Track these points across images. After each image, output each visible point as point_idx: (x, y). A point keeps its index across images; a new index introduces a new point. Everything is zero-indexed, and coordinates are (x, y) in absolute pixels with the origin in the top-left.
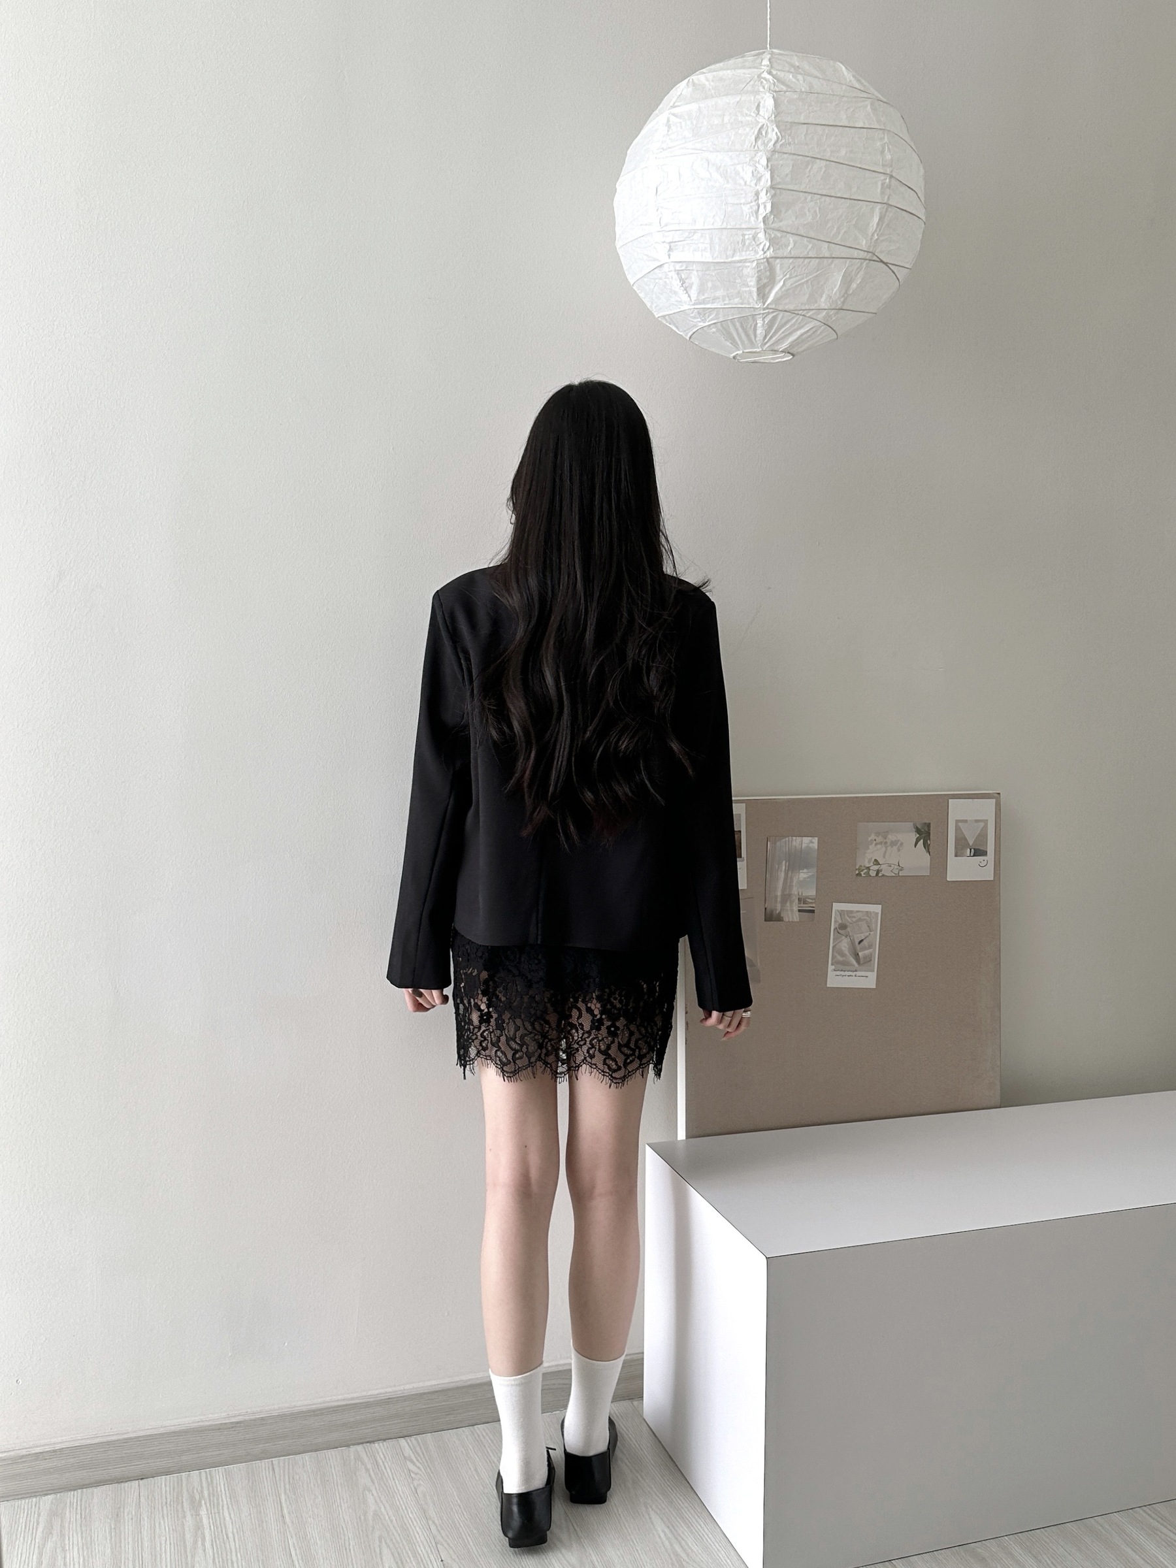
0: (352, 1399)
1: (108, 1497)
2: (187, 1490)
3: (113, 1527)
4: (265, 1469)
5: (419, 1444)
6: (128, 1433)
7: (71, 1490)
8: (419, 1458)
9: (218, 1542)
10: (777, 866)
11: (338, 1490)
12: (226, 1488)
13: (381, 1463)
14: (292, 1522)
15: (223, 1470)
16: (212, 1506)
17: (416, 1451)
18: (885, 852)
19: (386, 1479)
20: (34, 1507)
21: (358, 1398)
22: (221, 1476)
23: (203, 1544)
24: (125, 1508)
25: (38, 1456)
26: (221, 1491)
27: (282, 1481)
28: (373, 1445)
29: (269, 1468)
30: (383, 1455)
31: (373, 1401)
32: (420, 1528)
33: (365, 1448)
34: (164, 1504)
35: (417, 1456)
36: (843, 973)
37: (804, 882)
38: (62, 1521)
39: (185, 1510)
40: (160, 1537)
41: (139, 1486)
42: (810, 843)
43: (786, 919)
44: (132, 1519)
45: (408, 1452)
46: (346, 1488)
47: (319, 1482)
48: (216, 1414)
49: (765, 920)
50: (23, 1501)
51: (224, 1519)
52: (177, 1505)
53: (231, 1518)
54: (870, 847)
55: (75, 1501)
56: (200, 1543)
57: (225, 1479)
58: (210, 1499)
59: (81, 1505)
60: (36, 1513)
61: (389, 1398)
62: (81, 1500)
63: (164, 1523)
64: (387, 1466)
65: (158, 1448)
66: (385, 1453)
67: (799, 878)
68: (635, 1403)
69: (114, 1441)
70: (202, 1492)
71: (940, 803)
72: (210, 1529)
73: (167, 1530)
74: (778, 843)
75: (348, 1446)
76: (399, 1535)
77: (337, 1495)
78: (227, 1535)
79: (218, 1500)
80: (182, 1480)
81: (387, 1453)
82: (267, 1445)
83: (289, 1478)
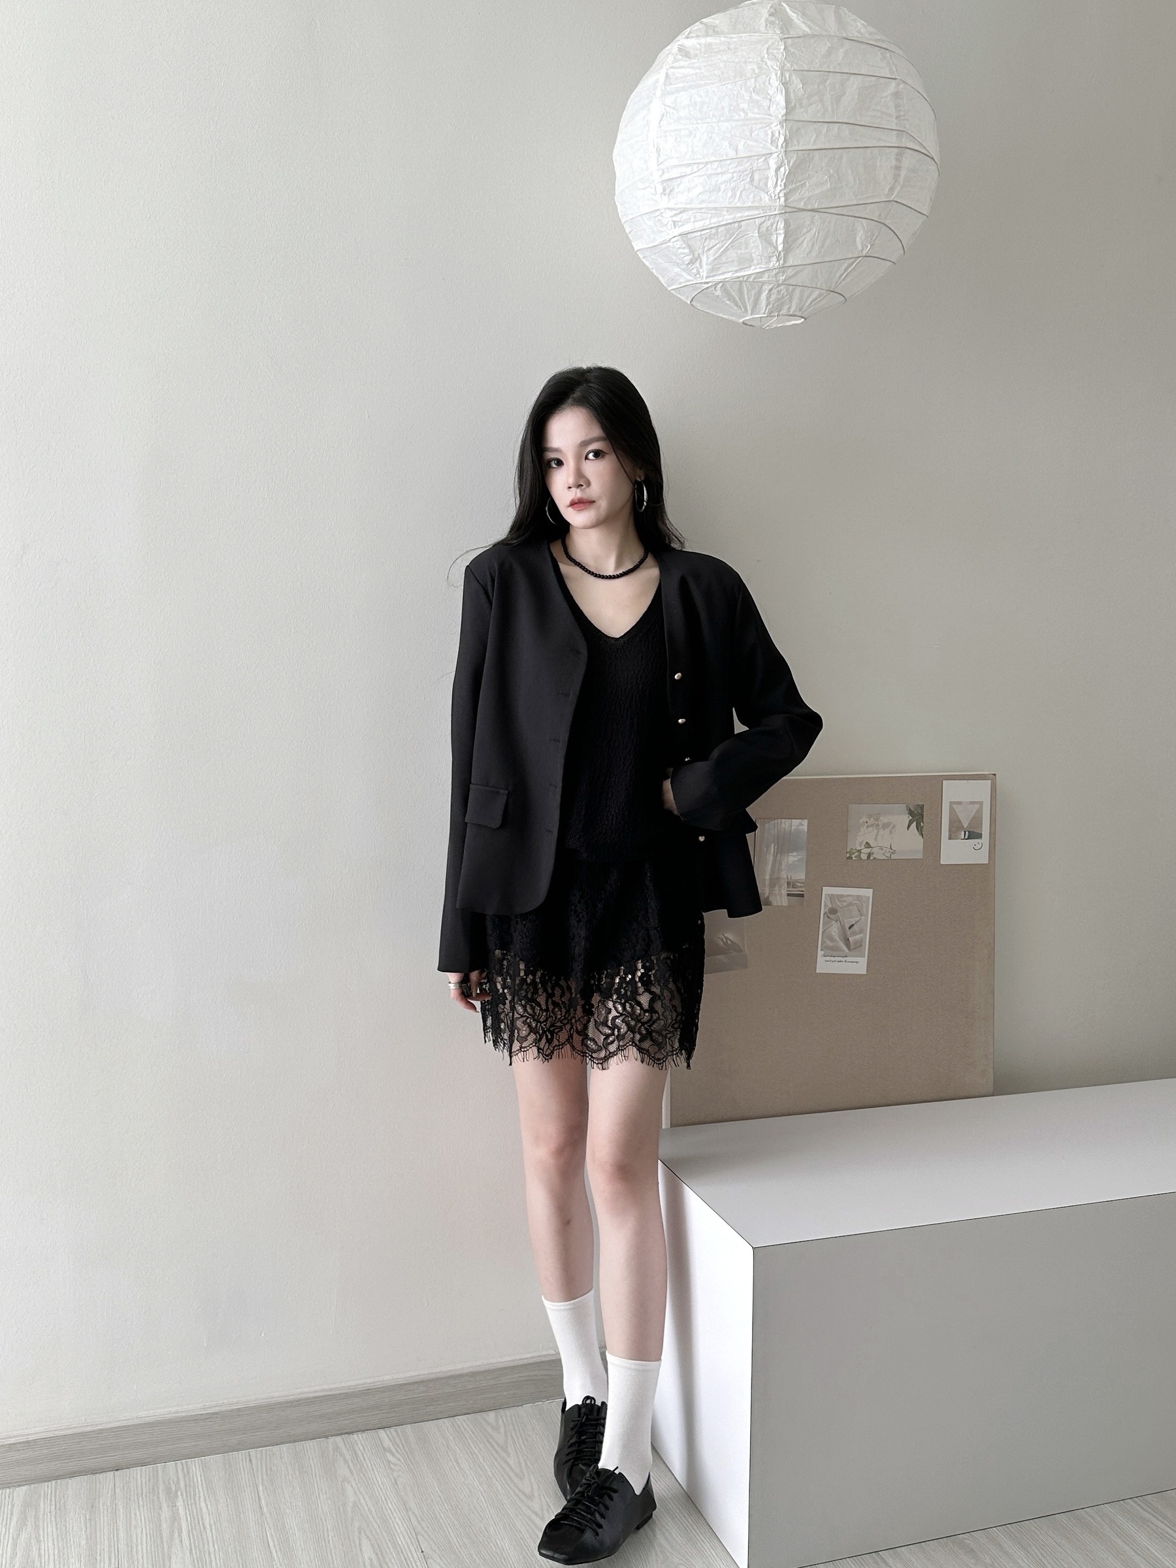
0: (331, 1390)
1: (83, 1488)
2: (164, 1482)
3: (88, 1518)
4: (242, 1461)
5: (398, 1435)
6: (103, 1424)
7: (44, 1482)
8: (399, 1450)
9: (195, 1533)
10: (765, 849)
11: (317, 1481)
12: (203, 1481)
13: (360, 1455)
14: (271, 1514)
15: (200, 1461)
16: (189, 1499)
17: (395, 1442)
18: (878, 835)
19: (366, 1471)
20: (7, 1498)
21: (336, 1389)
22: (197, 1468)
23: (180, 1535)
24: (101, 1499)
26: (197, 1482)
27: (260, 1473)
28: (351, 1436)
29: (246, 1459)
30: (362, 1445)
31: (352, 1392)
32: (400, 1519)
33: (343, 1439)
34: (140, 1495)
35: (396, 1447)
36: (833, 959)
37: (793, 866)
38: (36, 1513)
39: (161, 1501)
40: (136, 1527)
41: (114, 1476)
42: (800, 825)
43: (774, 904)
44: (107, 1510)
45: (387, 1443)
46: (325, 1479)
47: (297, 1473)
48: (190, 1405)
51: (201, 1510)
52: (153, 1496)
53: (208, 1509)
54: (862, 829)
55: (49, 1492)
56: (176, 1535)
57: (201, 1470)
58: (186, 1490)
59: (56, 1495)
60: (11, 1502)
61: (369, 1389)
62: (55, 1491)
63: (140, 1515)
64: (366, 1457)
65: (132, 1439)
66: (364, 1444)
67: (789, 861)
69: (88, 1432)
70: (178, 1483)
71: (934, 784)
72: (187, 1520)
73: (143, 1521)
74: (767, 826)
75: (327, 1437)
76: (379, 1527)
77: (316, 1486)
78: (203, 1525)
79: (194, 1491)
80: (157, 1472)
81: (366, 1446)
82: (245, 1435)
83: (266, 1469)
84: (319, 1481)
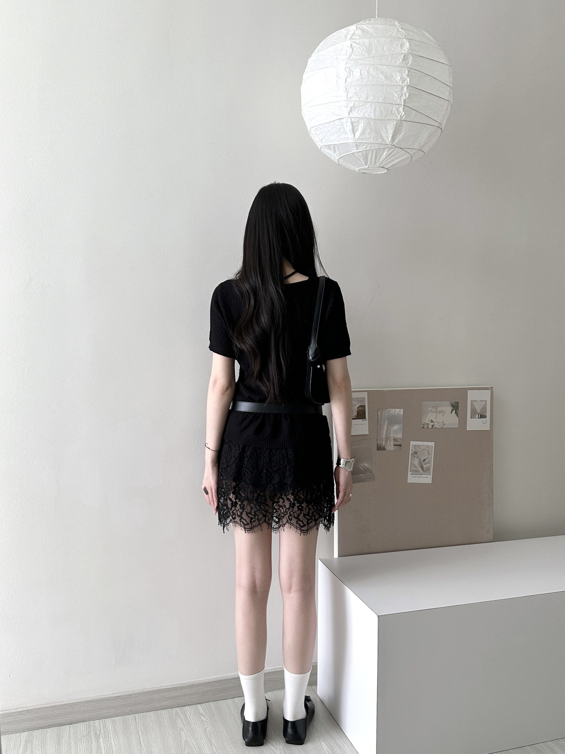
1: (54, 733)
2: (94, 730)
3: (57, 748)
4: (131, 719)
5: (207, 707)
6: (65, 701)
7: (36, 730)
8: (207, 714)
10: (383, 423)
12: (113, 729)
13: (188, 717)
14: (145, 745)
15: (111, 720)
16: (105, 738)
17: (206, 711)
18: (436, 416)
19: (191, 724)
20: (18, 738)
22: (110, 723)
24: (63, 739)
25: (20, 713)
26: (110, 730)
27: (140, 725)
28: (184, 708)
29: (133, 719)
30: (189, 712)
31: (184, 686)
32: (207, 748)
33: (180, 709)
34: (82, 736)
36: (415, 476)
37: (396, 431)
38: (32, 745)
39: (92, 739)
40: (80, 752)
41: (70, 727)
42: (399, 412)
43: (388, 449)
44: (66, 744)
45: (201, 711)
46: (171, 729)
47: (158, 726)
48: (107, 692)
49: (377, 450)
50: (13, 735)
51: (112, 744)
52: (88, 737)
53: (115, 743)
54: (429, 413)
55: (38, 735)
57: (112, 724)
58: (104, 734)
59: (41, 737)
60: (19, 740)
61: (192, 685)
62: (41, 735)
63: (82, 745)
64: (191, 718)
65: (79, 709)
66: (190, 711)
67: (394, 429)
68: (313, 687)
69: (57, 706)
70: (100, 730)
71: (463, 392)
72: (105, 749)
73: (83, 750)
74: (384, 412)
75: (172, 708)
77: (167, 732)
78: (113, 751)
79: (108, 734)
80: (91, 725)
81: (192, 712)
82: (133, 707)
83: (143, 723)
84: (168, 730)
